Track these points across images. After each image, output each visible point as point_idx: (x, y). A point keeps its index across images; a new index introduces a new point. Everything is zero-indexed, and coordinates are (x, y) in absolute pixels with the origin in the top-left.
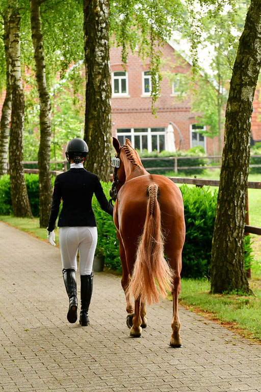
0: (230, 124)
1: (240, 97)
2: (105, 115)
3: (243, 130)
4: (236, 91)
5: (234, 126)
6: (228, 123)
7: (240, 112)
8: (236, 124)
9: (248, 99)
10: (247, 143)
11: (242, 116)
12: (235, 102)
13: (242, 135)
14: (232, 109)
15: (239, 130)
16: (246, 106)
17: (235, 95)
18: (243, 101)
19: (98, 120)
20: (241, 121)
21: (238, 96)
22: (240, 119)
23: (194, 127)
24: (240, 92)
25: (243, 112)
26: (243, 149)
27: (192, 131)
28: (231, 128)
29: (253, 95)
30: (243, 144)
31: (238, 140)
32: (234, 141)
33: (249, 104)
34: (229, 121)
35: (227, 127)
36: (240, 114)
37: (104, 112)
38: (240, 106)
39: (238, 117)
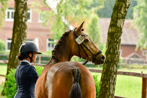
0: (110, 39)
1: (116, 25)
2: (24, 30)
3: (117, 42)
4: (114, 21)
5: (112, 40)
6: (109, 38)
7: (116, 32)
8: (113, 39)
9: (121, 26)
10: (119, 50)
11: (117, 35)
12: (113, 27)
13: (116, 45)
14: (111, 31)
15: (115, 42)
16: (119, 30)
17: (114, 24)
18: (118, 27)
19: (20, 32)
20: (116, 38)
21: (115, 24)
22: (116, 36)
23: (50, 40)
24: (116, 22)
25: (117, 33)
26: (116, 53)
27: (48, 42)
28: (111, 41)
29: (123, 24)
30: (117, 50)
31: (114, 48)
32: (112, 48)
33: (121, 29)
34: (109, 37)
35: (108, 40)
36: (116, 34)
37: (23, 28)
38: (116, 29)
39: (115, 35)
